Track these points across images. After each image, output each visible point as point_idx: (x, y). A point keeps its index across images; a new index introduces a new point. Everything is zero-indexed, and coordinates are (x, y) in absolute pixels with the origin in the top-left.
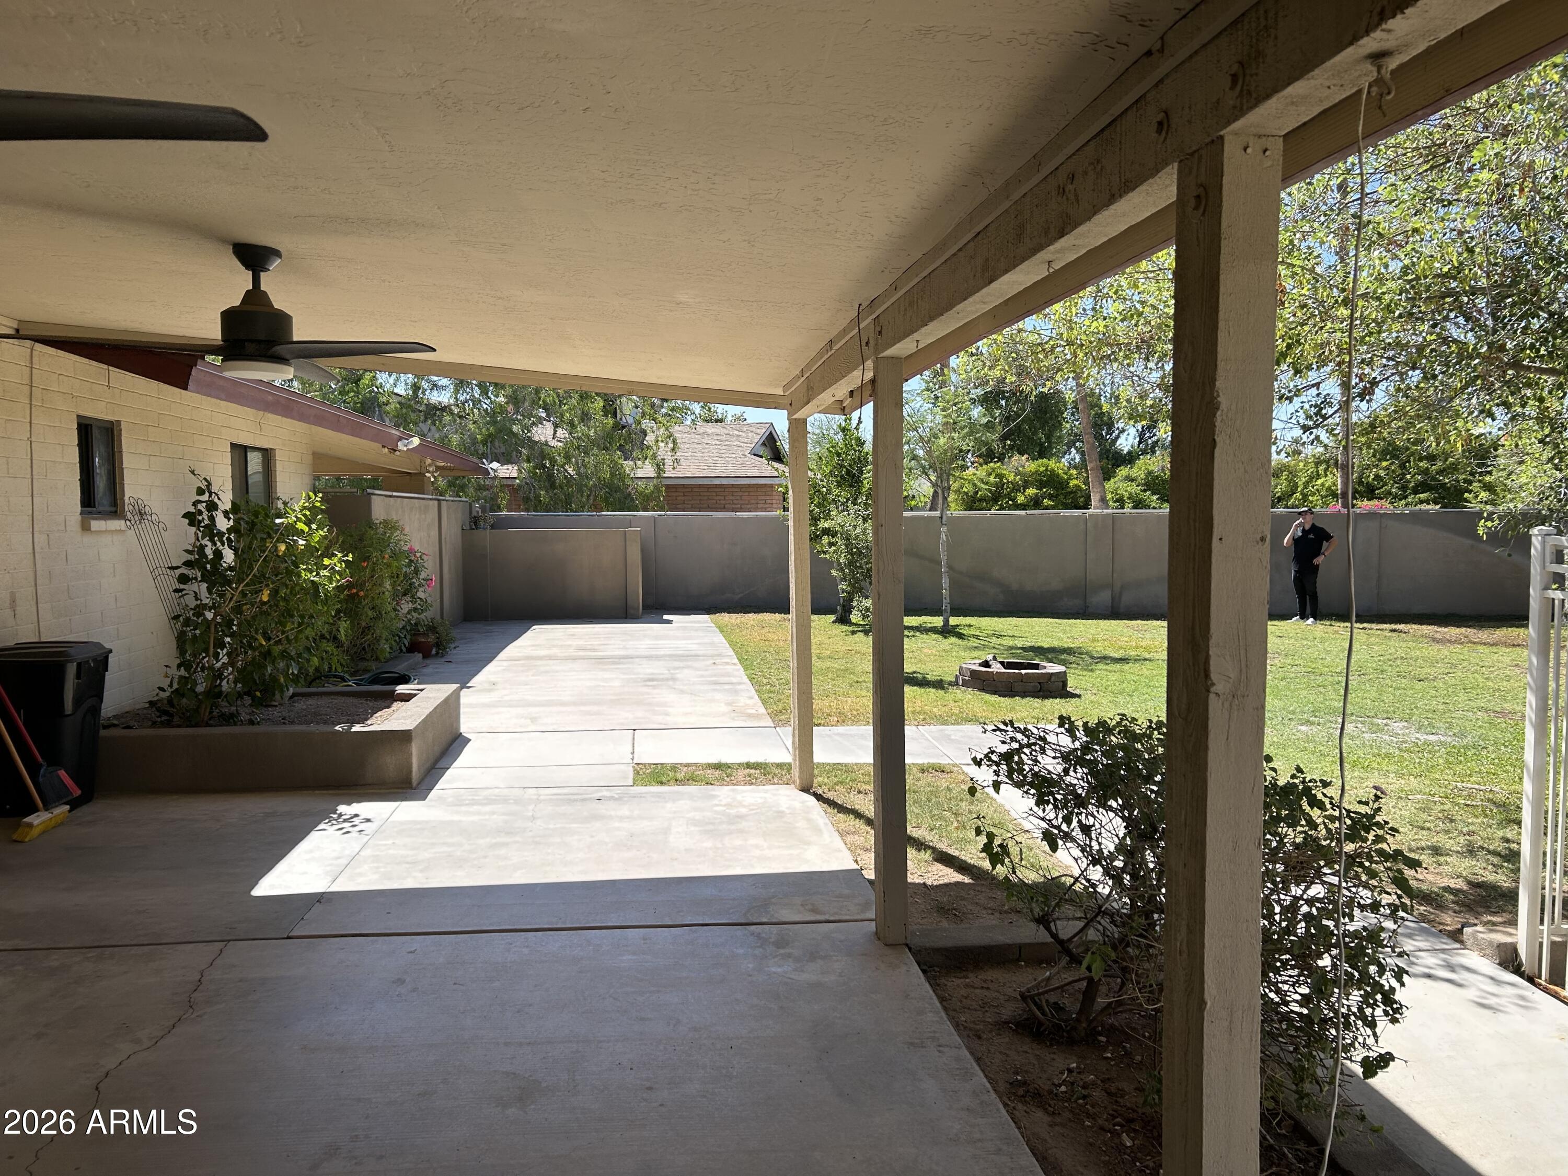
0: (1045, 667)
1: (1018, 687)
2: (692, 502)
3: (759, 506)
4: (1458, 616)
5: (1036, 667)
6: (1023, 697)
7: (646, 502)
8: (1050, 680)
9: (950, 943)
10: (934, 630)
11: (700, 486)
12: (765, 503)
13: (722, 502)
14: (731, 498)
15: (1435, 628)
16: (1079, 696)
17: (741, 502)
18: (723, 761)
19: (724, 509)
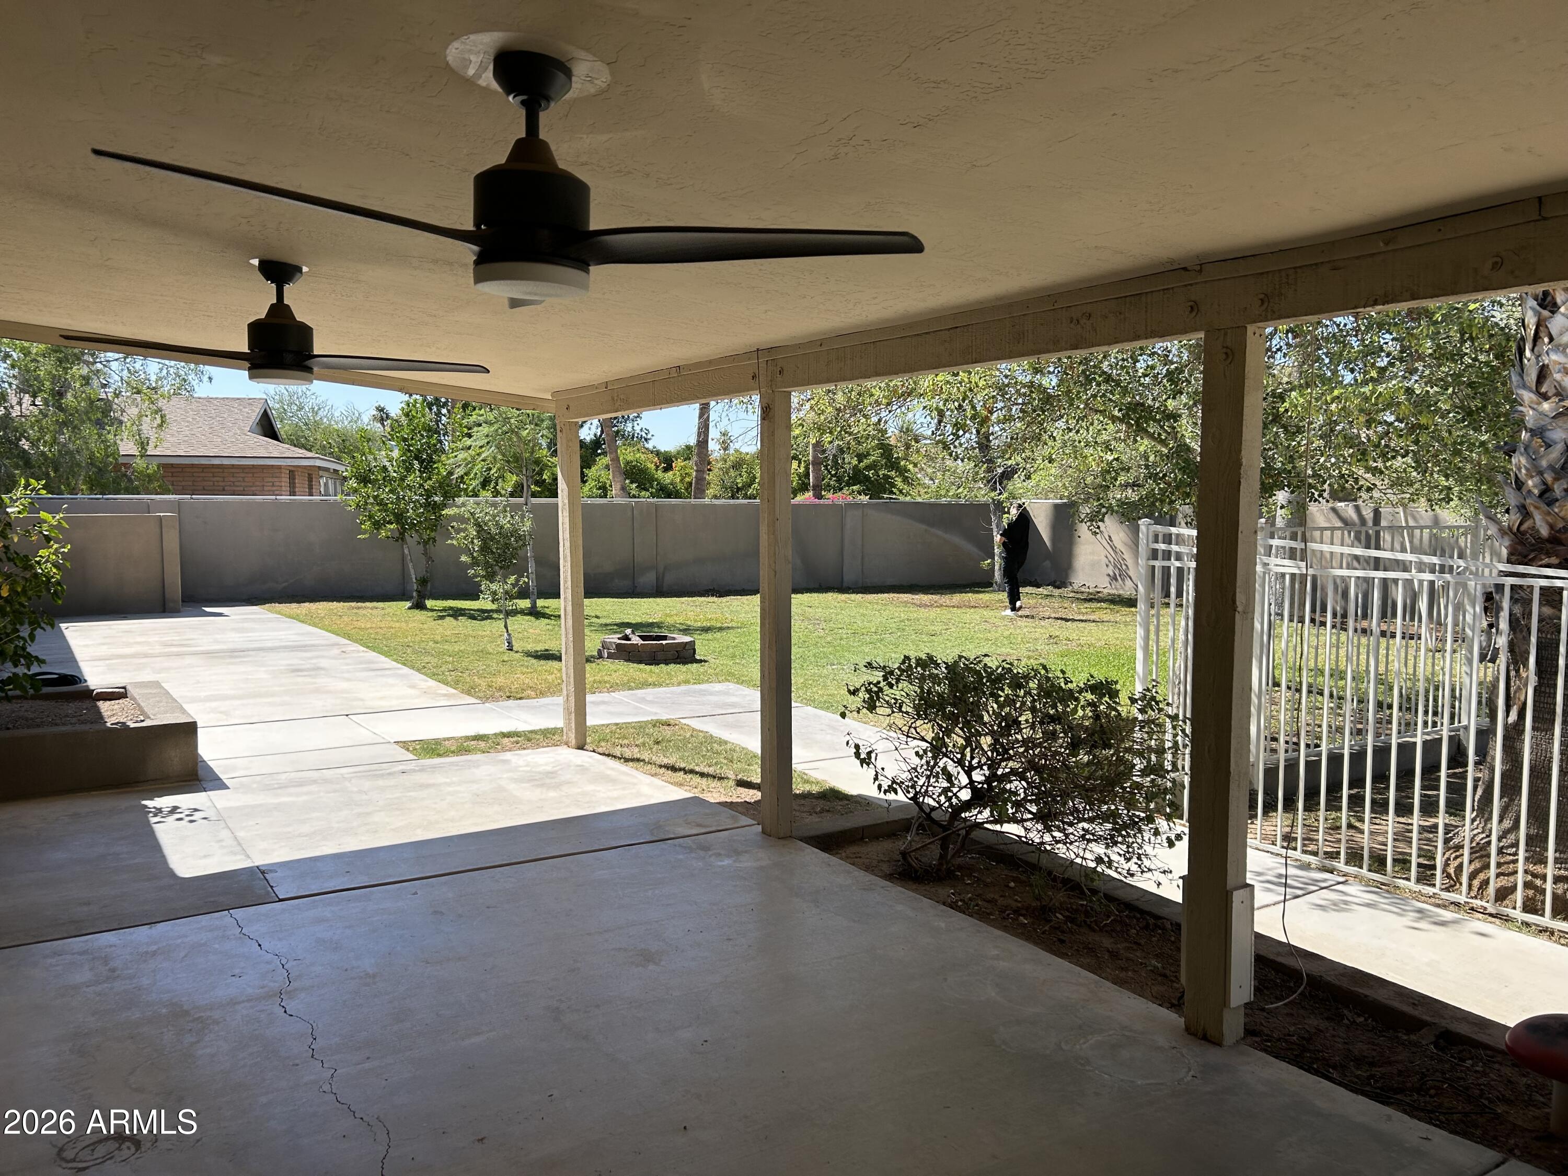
0: (674, 639)
1: (660, 656)
2: (183, 483)
3: (266, 488)
4: (918, 586)
5: (665, 638)
6: (667, 664)
7: (146, 483)
8: (684, 648)
9: (818, 833)
10: (522, 612)
11: (193, 466)
12: (273, 486)
13: (221, 484)
14: (232, 479)
15: (909, 596)
16: (705, 661)
17: (243, 484)
18: (481, 733)
19: (223, 492)
